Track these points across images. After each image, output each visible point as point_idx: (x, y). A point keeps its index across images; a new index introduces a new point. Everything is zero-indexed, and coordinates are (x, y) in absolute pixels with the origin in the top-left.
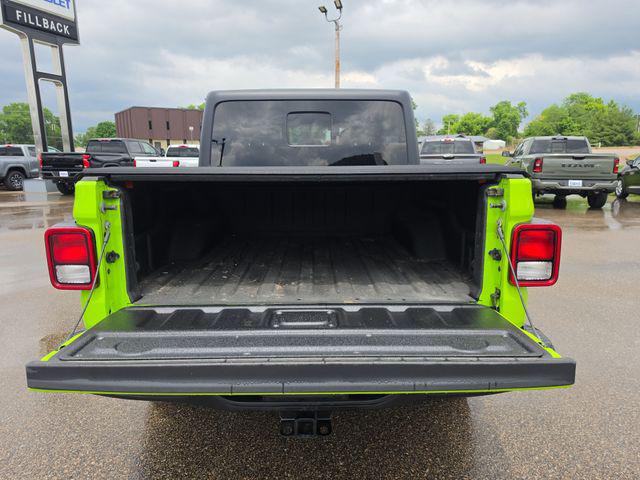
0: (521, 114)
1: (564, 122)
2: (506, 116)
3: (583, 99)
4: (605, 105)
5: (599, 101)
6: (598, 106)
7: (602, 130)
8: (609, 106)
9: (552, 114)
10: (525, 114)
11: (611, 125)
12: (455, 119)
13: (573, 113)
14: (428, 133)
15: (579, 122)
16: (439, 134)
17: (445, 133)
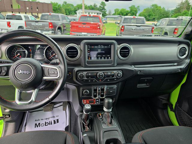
0: (138, 10)
1: (150, 13)
2: (133, 10)
3: (155, 6)
4: (162, 8)
5: (160, 7)
6: (160, 8)
7: (161, 16)
8: (163, 9)
9: (147, 10)
10: (139, 10)
11: (164, 15)
12: (118, 10)
13: (153, 10)
14: (110, 14)
15: (155, 13)
16: (113, 15)
17: (115, 15)
